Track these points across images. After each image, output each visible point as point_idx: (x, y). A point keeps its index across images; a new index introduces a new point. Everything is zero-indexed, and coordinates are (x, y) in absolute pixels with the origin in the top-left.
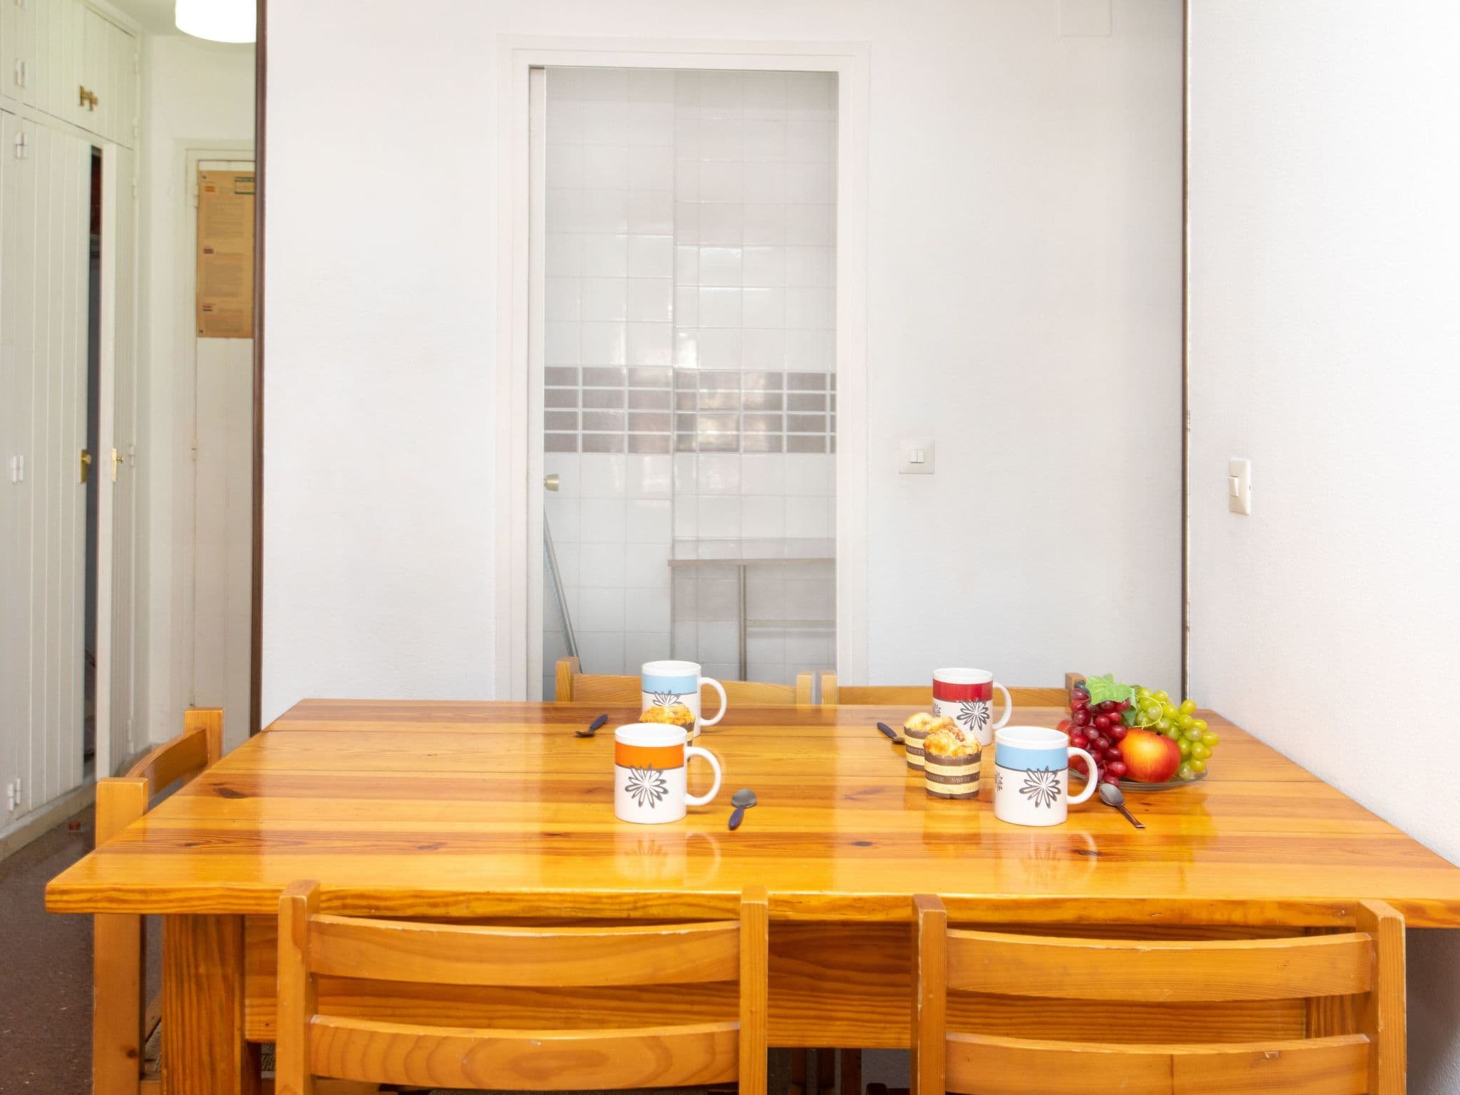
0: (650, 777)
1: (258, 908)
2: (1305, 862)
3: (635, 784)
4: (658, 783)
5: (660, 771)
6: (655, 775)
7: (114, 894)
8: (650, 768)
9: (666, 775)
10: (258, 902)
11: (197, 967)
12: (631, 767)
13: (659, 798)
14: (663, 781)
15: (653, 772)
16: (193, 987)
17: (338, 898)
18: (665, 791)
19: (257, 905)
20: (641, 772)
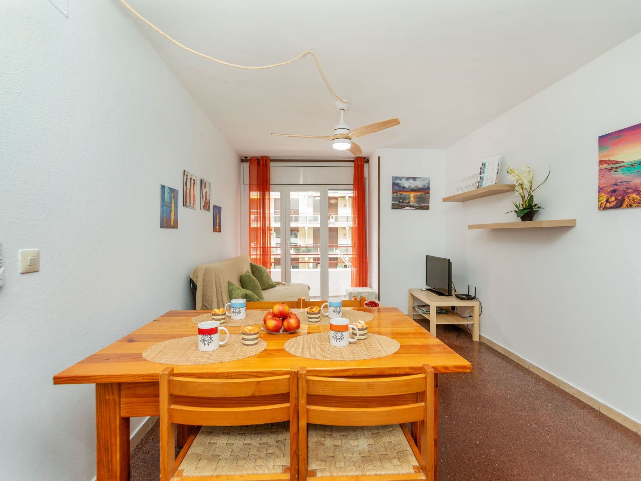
0: (339, 334)
1: (117, 381)
2: (417, 353)
3: (335, 336)
4: (341, 335)
5: (342, 332)
6: (340, 333)
7: (74, 378)
8: (339, 331)
9: (344, 333)
10: (117, 379)
11: (105, 396)
12: (334, 331)
13: (342, 340)
14: (343, 335)
15: (340, 332)
16: (104, 403)
17: (141, 376)
18: (343, 338)
19: (117, 380)
20: (337, 332)
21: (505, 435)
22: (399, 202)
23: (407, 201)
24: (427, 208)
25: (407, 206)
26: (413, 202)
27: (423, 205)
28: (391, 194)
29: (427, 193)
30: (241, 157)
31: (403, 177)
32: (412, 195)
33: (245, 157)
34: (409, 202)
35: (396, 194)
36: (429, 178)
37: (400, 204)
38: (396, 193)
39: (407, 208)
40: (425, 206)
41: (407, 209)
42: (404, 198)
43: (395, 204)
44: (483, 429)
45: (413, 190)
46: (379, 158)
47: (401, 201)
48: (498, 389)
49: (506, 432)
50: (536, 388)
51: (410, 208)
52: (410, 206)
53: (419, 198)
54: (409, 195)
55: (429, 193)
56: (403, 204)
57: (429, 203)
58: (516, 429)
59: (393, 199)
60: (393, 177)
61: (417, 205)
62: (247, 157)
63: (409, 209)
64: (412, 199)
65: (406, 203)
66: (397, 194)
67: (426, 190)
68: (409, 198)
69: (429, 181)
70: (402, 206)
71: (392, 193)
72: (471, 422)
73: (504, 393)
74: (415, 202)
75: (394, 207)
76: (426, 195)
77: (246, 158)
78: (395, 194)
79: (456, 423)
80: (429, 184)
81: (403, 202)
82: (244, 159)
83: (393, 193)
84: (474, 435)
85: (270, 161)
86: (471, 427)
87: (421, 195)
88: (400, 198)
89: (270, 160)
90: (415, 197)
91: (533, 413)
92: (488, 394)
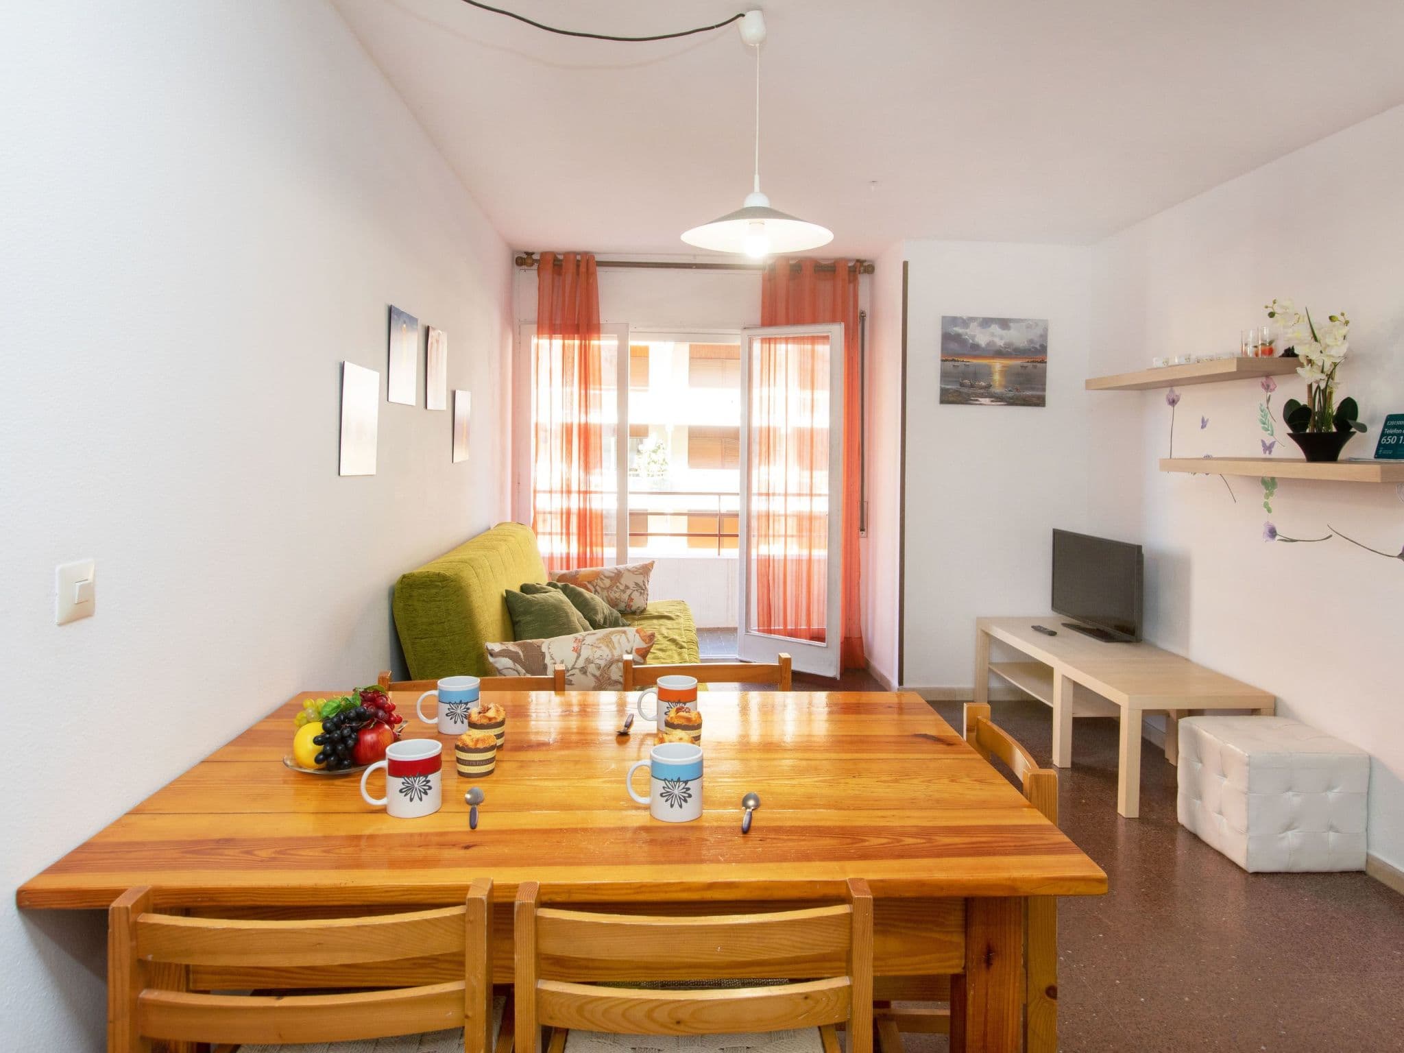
21: (1281, 1036)
22: (962, 385)
23: (983, 384)
24: (1040, 402)
25: (983, 396)
26: (1001, 385)
27: (1029, 393)
28: (940, 362)
29: (1040, 362)
30: (514, 252)
31: (972, 319)
32: (998, 365)
33: (527, 253)
34: (989, 386)
35: (953, 363)
36: (1046, 321)
37: (965, 390)
38: (953, 360)
39: (982, 400)
40: (1033, 396)
41: (984, 403)
42: (975, 373)
43: (948, 389)
44: (1221, 1017)
45: (999, 354)
46: (905, 264)
47: (967, 381)
48: (1253, 907)
49: (1285, 1028)
50: (1358, 905)
51: (992, 401)
52: (991, 396)
53: (1018, 374)
54: (990, 367)
55: (1046, 362)
56: (971, 390)
57: (1044, 390)
58: (1309, 1019)
59: (945, 376)
60: (944, 318)
61: (1011, 394)
62: (533, 254)
63: (990, 403)
64: (997, 377)
65: (982, 388)
66: (956, 364)
67: (1036, 354)
68: (990, 374)
69: (1046, 330)
70: (969, 395)
71: (942, 361)
72: (1187, 999)
73: (1271, 919)
74: (1006, 387)
75: (947, 398)
76: (1035, 367)
77: (529, 254)
78: (951, 364)
79: (1146, 1000)
80: (1044, 336)
81: (972, 386)
82: (523, 260)
83: (946, 360)
84: (1199, 1033)
85: (597, 265)
86: (1188, 1011)
87: (1022, 367)
88: (964, 375)
89: (597, 262)
90: (1006, 372)
91: (1353, 976)
92: (1225, 921)
